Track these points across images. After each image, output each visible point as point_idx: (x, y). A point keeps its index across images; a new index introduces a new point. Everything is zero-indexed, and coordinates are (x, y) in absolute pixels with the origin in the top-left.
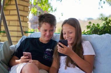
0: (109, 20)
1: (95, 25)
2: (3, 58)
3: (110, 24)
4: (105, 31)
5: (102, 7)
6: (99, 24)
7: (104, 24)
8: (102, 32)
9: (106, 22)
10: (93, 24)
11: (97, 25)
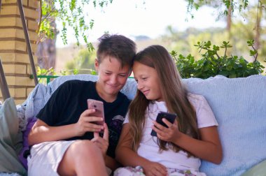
0: (214, 46)
1: (184, 58)
2: (7, 134)
3: (215, 56)
4: (206, 70)
5: (193, 17)
6: (192, 56)
7: (204, 55)
8: (200, 73)
9: (209, 51)
10: (180, 56)
11: (189, 57)
